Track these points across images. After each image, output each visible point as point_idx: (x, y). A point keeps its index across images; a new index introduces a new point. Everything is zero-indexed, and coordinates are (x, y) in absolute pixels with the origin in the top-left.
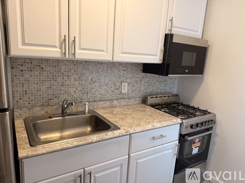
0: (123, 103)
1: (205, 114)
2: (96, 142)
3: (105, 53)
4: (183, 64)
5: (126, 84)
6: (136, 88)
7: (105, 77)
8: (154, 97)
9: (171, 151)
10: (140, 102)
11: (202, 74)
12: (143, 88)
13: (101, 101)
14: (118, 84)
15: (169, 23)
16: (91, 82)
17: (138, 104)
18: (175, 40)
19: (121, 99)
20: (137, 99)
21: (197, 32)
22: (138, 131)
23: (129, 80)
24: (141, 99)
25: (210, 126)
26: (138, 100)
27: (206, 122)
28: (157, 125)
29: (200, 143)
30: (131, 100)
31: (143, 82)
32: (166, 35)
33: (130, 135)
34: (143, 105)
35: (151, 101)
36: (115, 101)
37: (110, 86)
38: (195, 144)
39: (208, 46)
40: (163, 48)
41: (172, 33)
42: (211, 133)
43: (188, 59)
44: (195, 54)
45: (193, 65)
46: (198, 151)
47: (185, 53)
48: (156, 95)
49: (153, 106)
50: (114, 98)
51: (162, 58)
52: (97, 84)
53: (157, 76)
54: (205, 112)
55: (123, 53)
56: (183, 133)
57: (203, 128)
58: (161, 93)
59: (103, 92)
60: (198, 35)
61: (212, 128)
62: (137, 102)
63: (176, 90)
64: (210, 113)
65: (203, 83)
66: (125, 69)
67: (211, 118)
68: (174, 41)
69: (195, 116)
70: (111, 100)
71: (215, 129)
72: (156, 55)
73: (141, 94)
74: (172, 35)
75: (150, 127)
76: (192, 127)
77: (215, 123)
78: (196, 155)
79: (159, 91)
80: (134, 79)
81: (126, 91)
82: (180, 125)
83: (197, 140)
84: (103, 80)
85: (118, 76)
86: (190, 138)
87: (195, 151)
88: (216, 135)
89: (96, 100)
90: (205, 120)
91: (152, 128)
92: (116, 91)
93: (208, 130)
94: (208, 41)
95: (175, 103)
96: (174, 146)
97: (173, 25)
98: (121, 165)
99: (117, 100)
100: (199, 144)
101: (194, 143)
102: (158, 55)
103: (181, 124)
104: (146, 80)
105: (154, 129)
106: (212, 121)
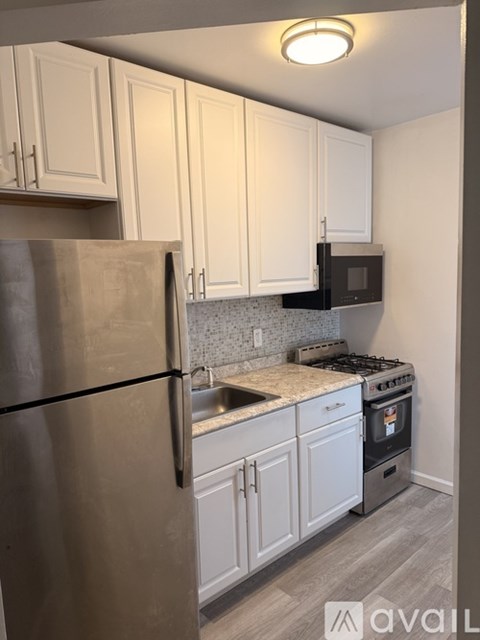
0: (259, 365)
1: (396, 366)
2: (257, 416)
3: (239, 286)
4: (349, 289)
5: (260, 330)
6: (275, 336)
7: (227, 322)
8: (308, 347)
9: (354, 429)
10: (285, 360)
11: (381, 300)
12: (286, 335)
13: (224, 364)
14: (248, 332)
15: (321, 227)
16: (208, 333)
17: (282, 364)
18: (334, 253)
19: (253, 358)
20: (280, 355)
21: (363, 232)
22: (306, 398)
23: (263, 324)
24: (285, 354)
25: (407, 385)
26: (282, 357)
27: (399, 378)
28: (331, 388)
29: (395, 415)
30: (270, 358)
31: (285, 325)
32: (319, 247)
33: (296, 404)
34: (291, 365)
35: (304, 356)
36: (246, 362)
37: (236, 336)
38: (388, 418)
39: (384, 253)
40: (316, 267)
41: (328, 241)
42: (410, 398)
43: (356, 279)
44: (365, 269)
45: (365, 287)
46: (395, 430)
47: (351, 271)
48: (310, 345)
49: (309, 364)
50: (244, 358)
51: (316, 282)
52: (217, 337)
53: (305, 311)
54: (395, 364)
55: (263, 282)
56: (368, 399)
57: (397, 388)
58: (316, 342)
59: (226, 349)
60: (366, 237)
61: (410, 388)
62: (280, 361)
63: (338, 333)
64: (402, 364)
65: (385, 316)
66: (256, 305)
67: (407, 372)
68: (332, 255)
69: (381, 370)
70: (239, 362)
71: (416, 390)
72: (307, 279)
73: (284, 347)
74: (328, 246)
75: (320, 391)
76: (379, 388)
77: (414, 378)
78: (393, 438)
79: (312, 338)
80: (271, 322)
81: (260, 344)
82: (362, 387)
83: (391, 410)
84: (225, 329)
85: (246, 319)
86: (379, 406)
87: (390, 430)
88: (419, 401)
89: (218, 363)
90: (396, 375)
91: (324, 392)
92: (245, 344)
93: (404, 392)
94: (382, 245)
95: (342, 356)
96: (357, 422)
97: (328, 228)
98: (289, 453)
99: (248, 360)
100: (394, 418)
101: (387, 416)
102: (311, 277)
103: (363, 384)
104: (290, 321)
105: (327, 394)
106: (409, 375)
